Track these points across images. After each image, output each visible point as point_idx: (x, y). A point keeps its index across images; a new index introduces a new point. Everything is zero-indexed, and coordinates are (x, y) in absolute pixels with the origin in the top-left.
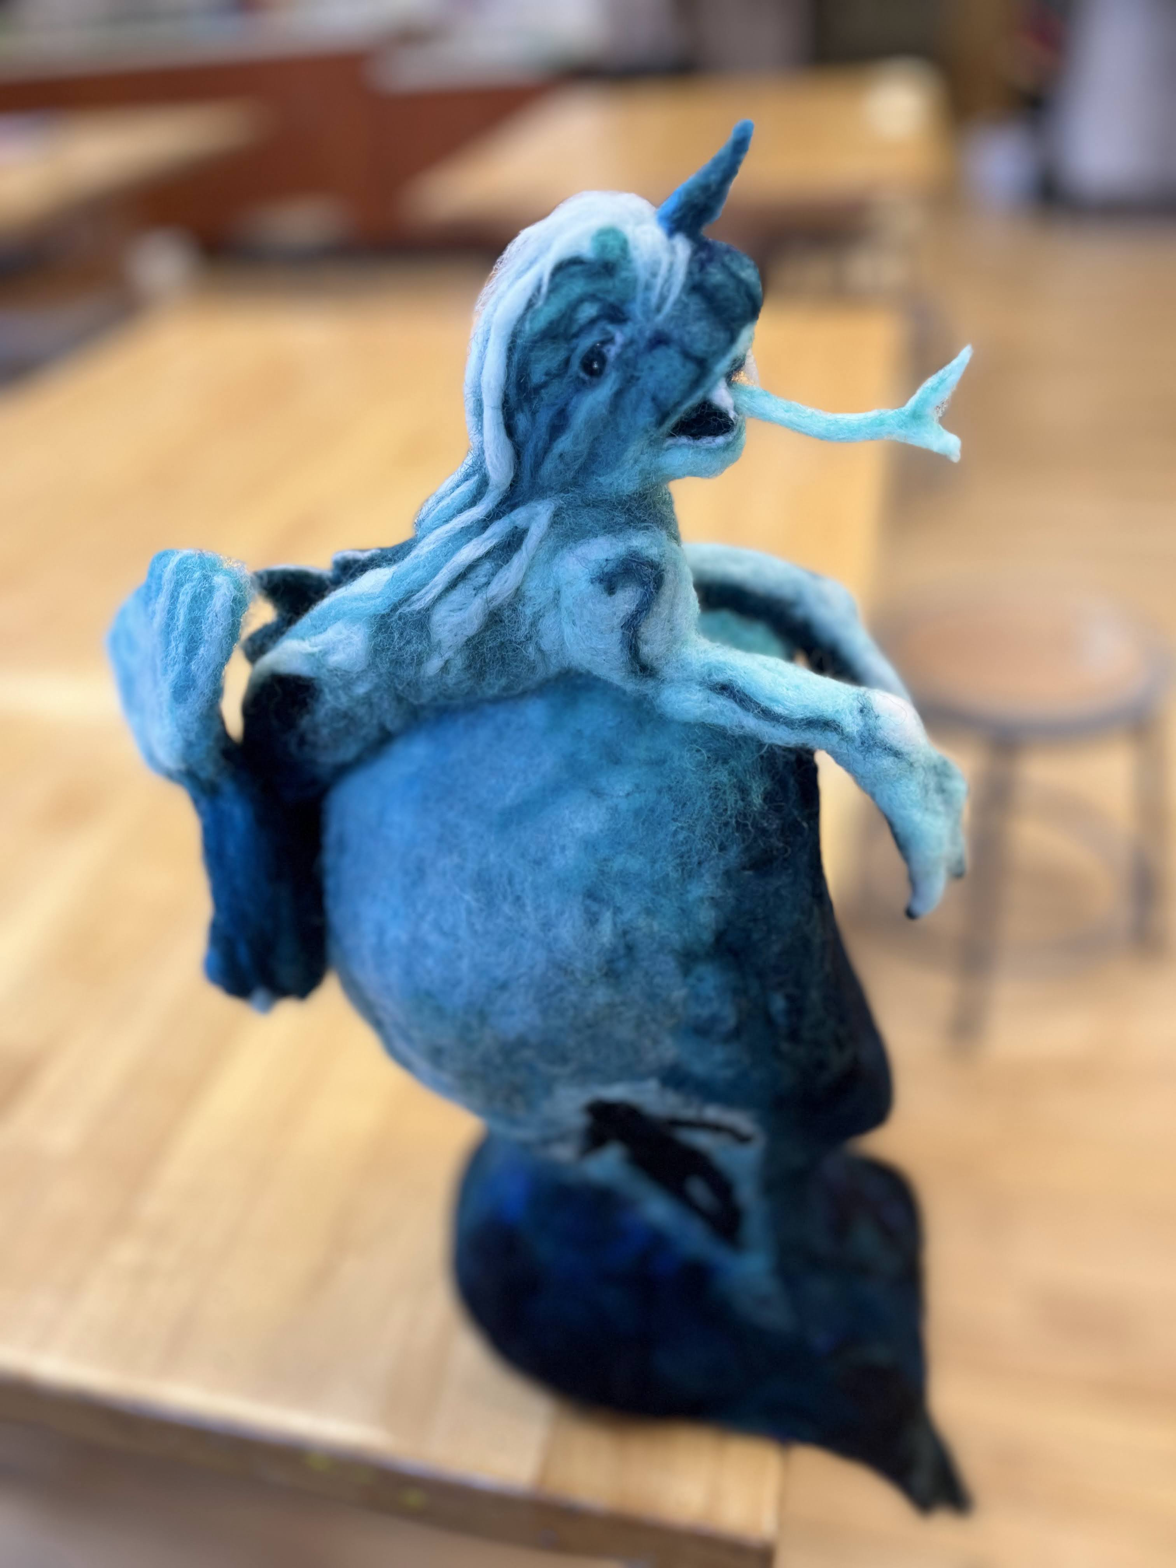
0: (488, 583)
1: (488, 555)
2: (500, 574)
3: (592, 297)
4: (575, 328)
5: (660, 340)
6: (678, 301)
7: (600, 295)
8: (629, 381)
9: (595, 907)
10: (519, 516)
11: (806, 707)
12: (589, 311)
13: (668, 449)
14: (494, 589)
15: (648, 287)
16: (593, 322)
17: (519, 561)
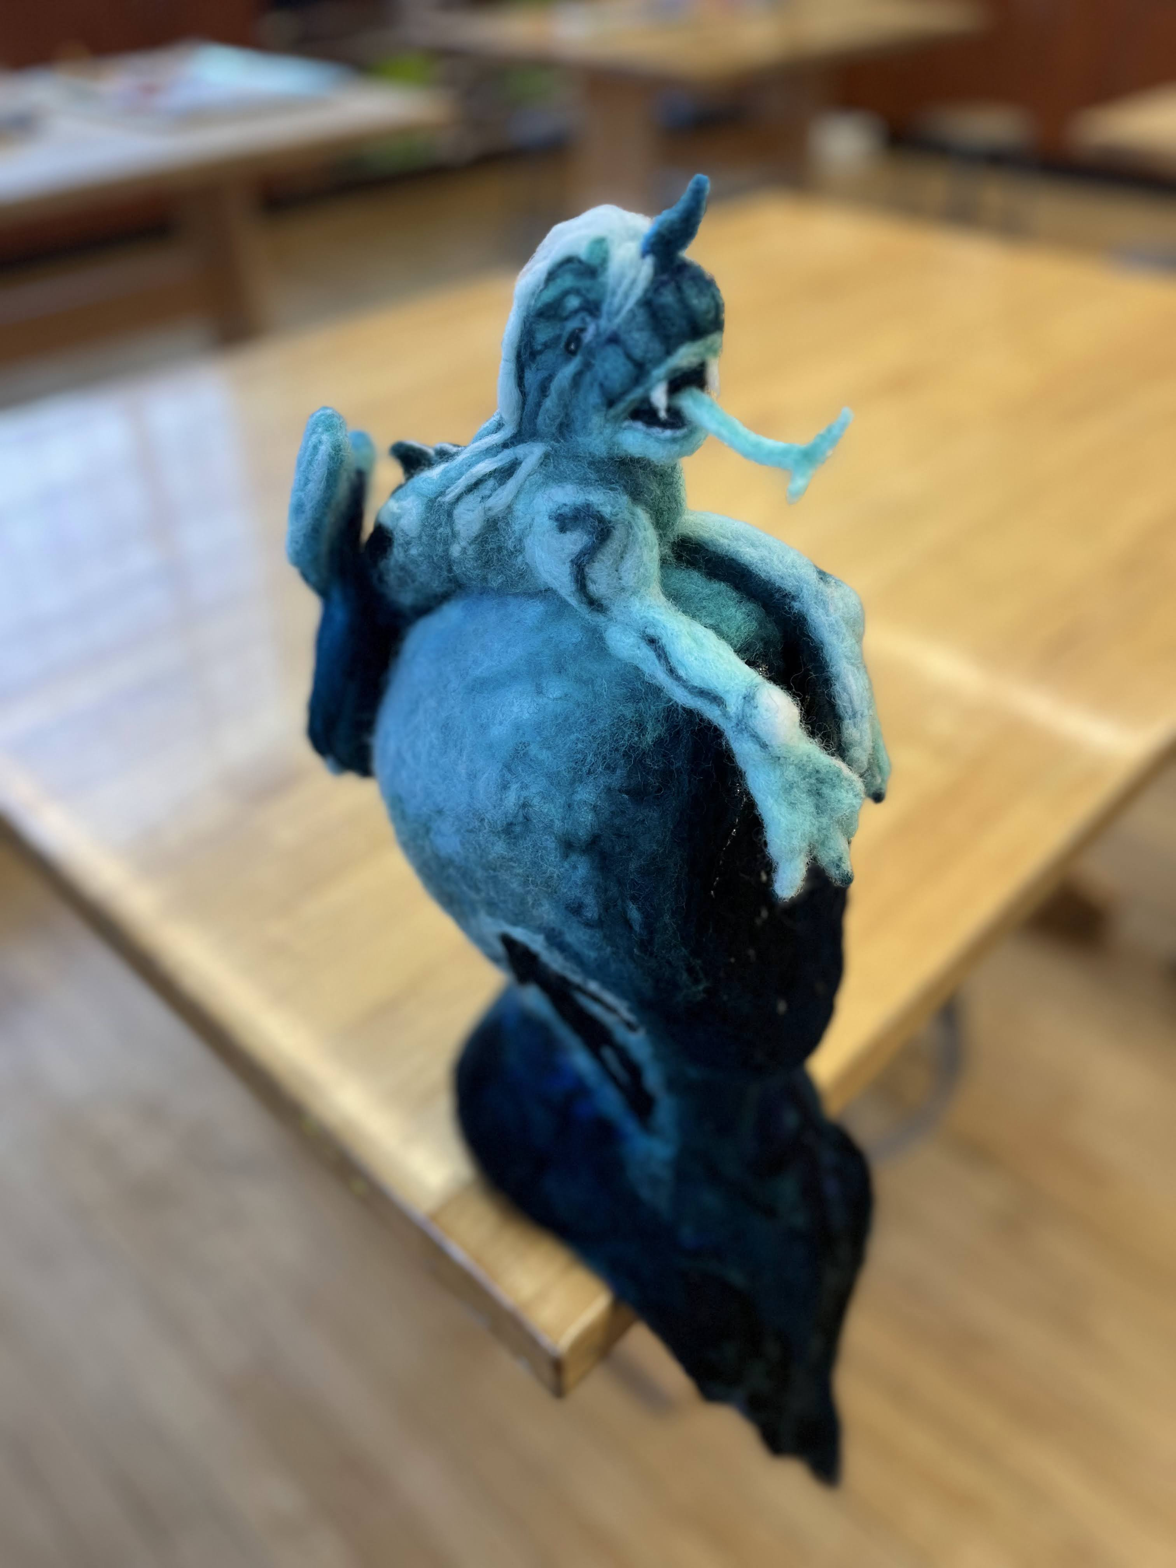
0: (489, 497)
1: (491, 474)
2: (499, 491)
3: (576, 291)
4: (565, 314)
5: (614, 339)
6: (631, 311)
7: (584, 292)
8: (587, 366)
9: (508, 776)
10: (520, 450)
11: (703, 679)
12: (573, 302)
13: (625, 429)
14: (490, 502)
15: (614, 293)
16: (576, 312)
17: (512, 484)
